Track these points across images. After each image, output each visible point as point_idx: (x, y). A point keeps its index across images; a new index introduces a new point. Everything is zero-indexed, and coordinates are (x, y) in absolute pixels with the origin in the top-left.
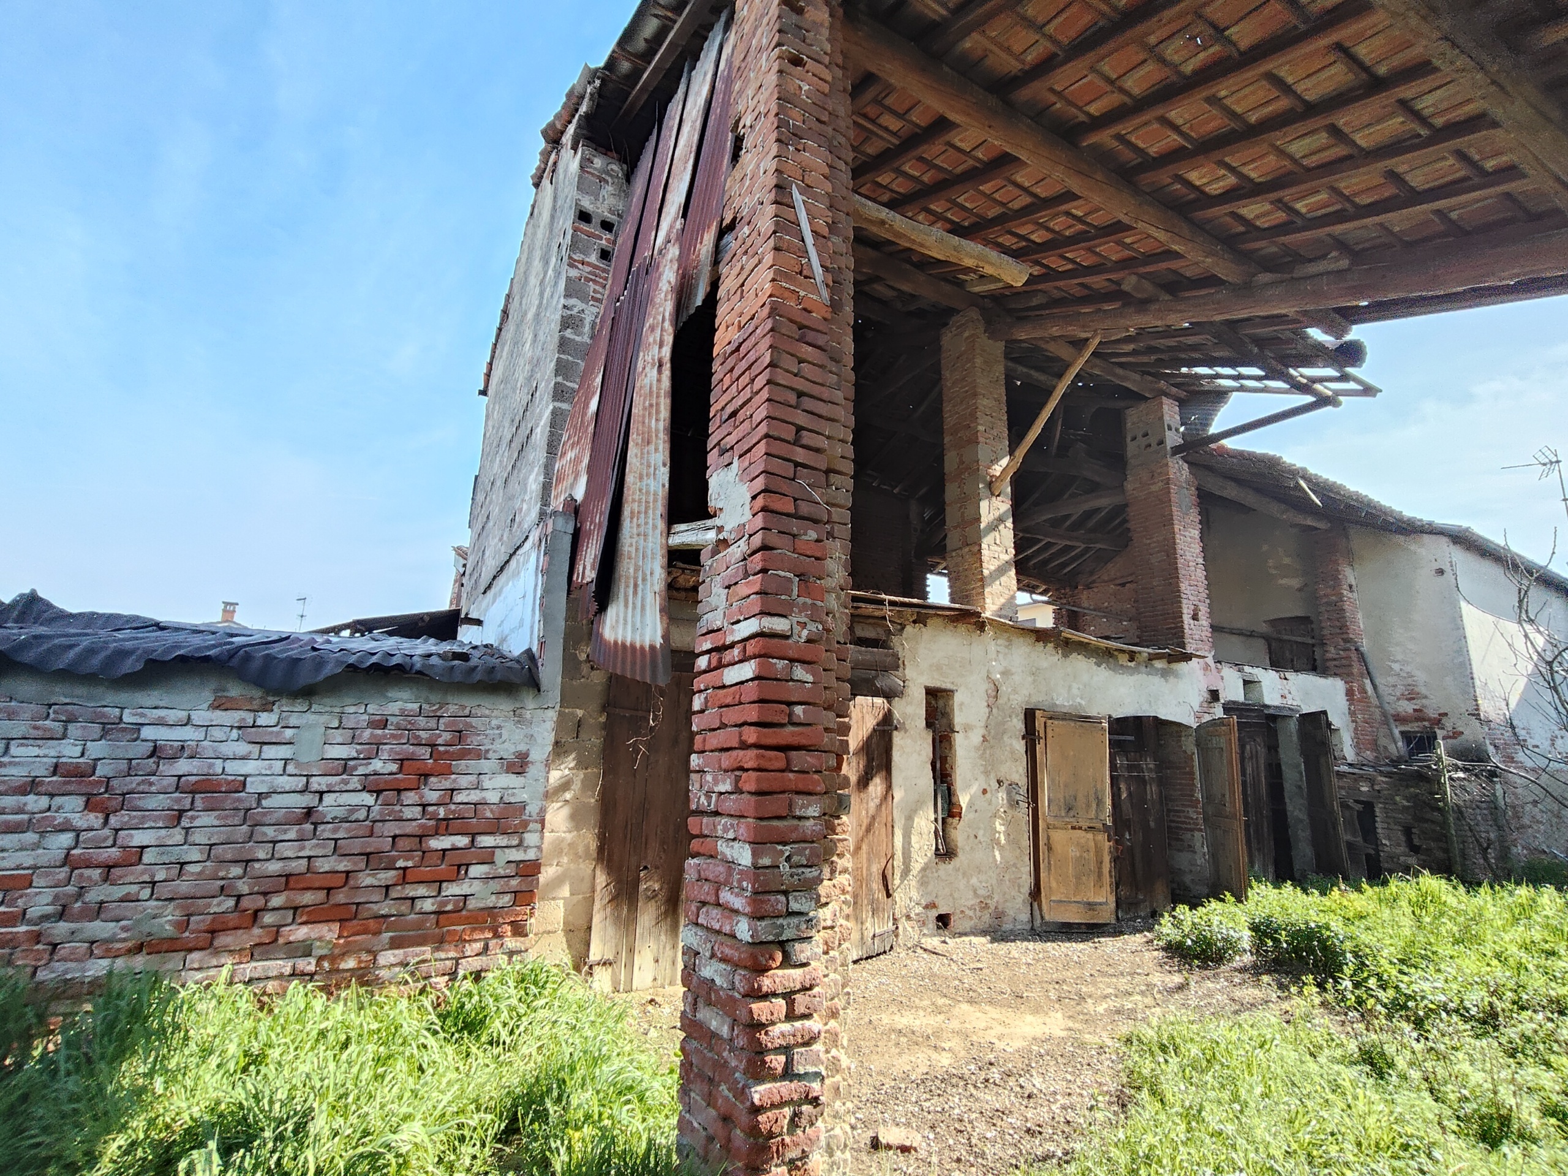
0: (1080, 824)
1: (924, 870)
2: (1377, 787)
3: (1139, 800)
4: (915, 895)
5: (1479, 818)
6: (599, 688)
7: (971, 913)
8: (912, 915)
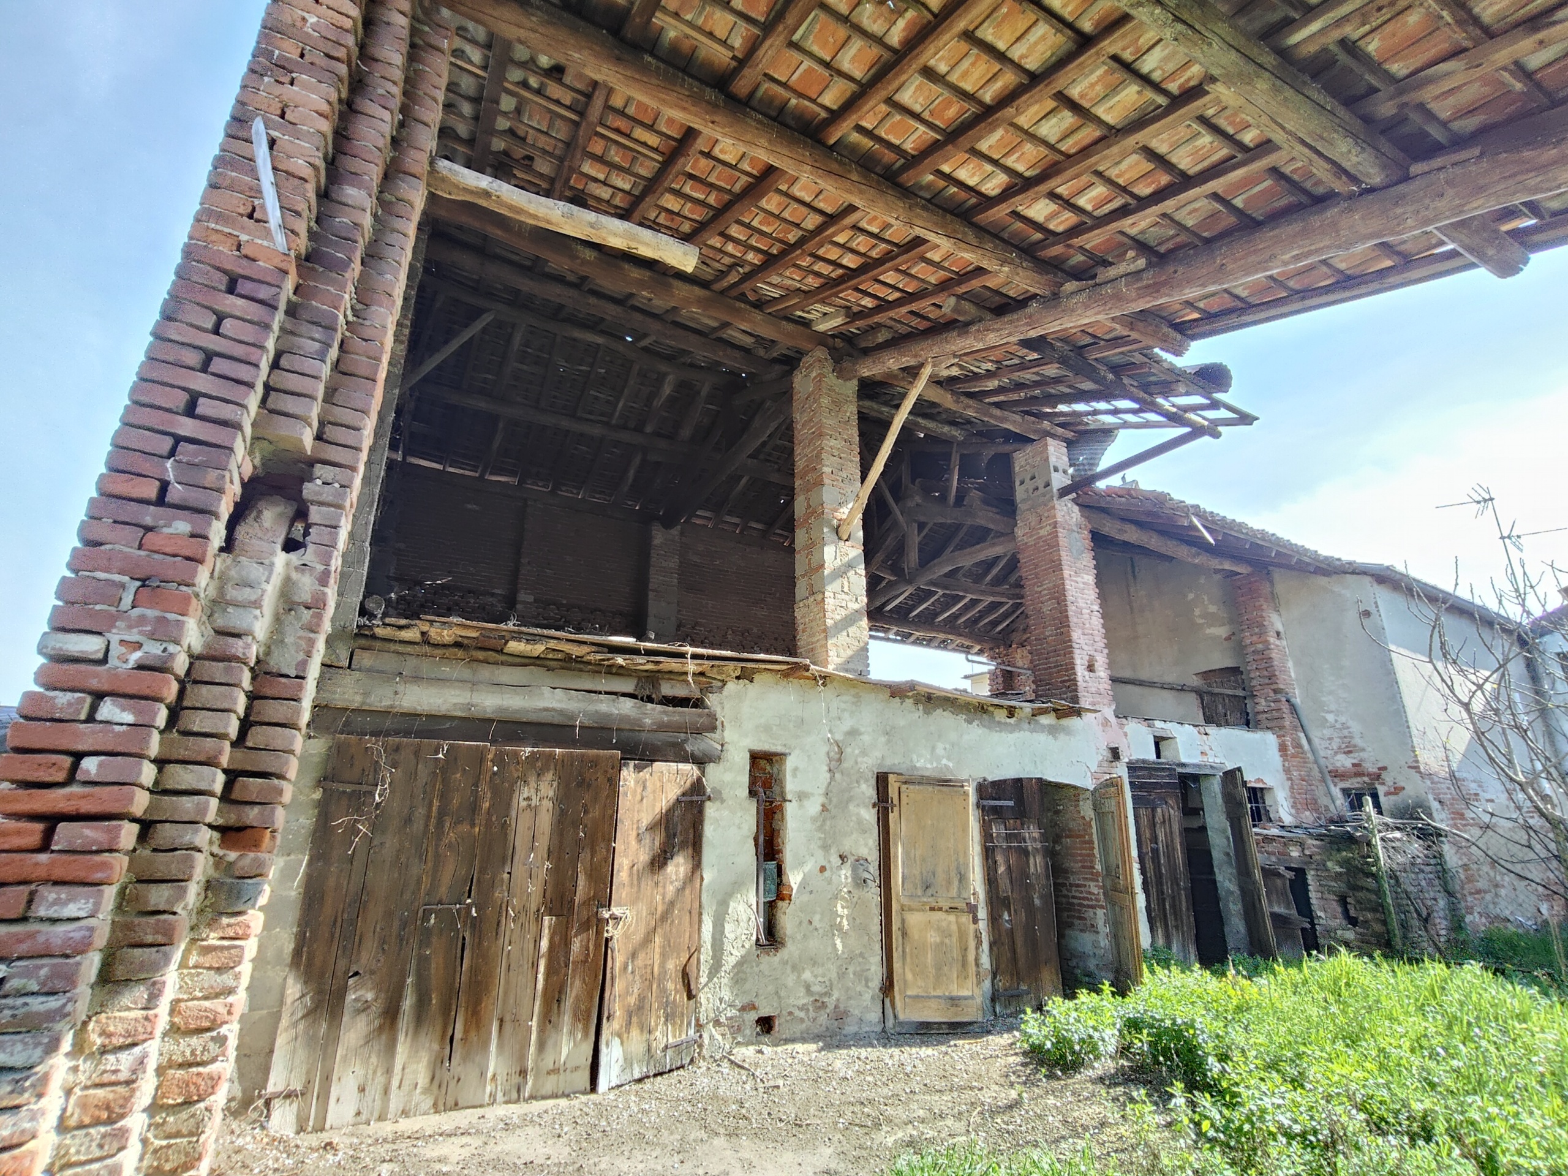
0: (940, 904)
1: (740, 964)
2: (1307, 852)
3: (1019, 876)
4: (726, 994)
5: (1423, 883)
6: (316, 759)
7: (802, 1014)
8: (723, 1020)
